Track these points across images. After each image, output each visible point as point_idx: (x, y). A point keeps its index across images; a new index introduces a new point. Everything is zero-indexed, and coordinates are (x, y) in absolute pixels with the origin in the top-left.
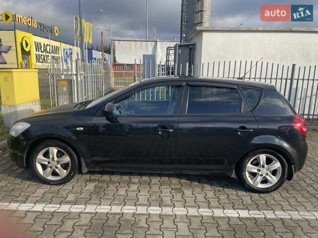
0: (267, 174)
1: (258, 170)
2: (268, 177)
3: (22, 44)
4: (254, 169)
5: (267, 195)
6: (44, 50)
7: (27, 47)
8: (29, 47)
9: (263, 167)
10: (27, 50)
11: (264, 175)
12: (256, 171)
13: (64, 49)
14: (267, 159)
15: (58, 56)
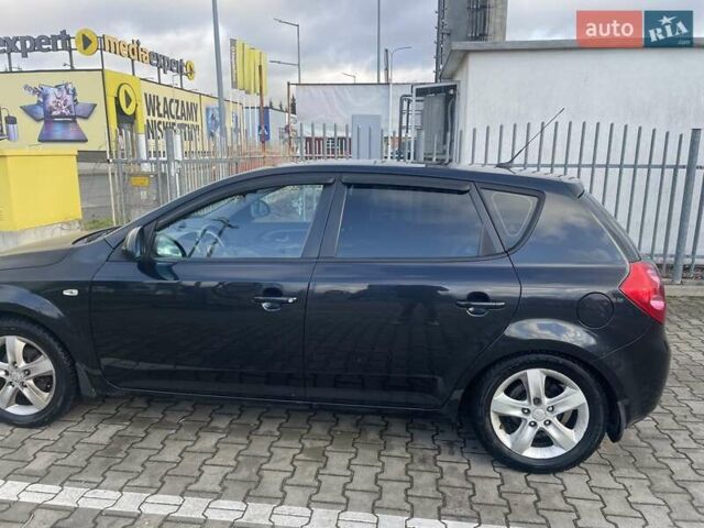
0: (550, 422)
1: (523, 410)
2: (551, 431)
3: (117, 99)
4: (514, 407)
5: (550, 478)
6: (165, 112)
7: (128, 105)
8: (132, 105)
9: (538, 401)
10: (129, 111)
11: (541, 425)
12: (517, 413)
13: (207, 110)
14: (550, 380)
15: (195, 123)
